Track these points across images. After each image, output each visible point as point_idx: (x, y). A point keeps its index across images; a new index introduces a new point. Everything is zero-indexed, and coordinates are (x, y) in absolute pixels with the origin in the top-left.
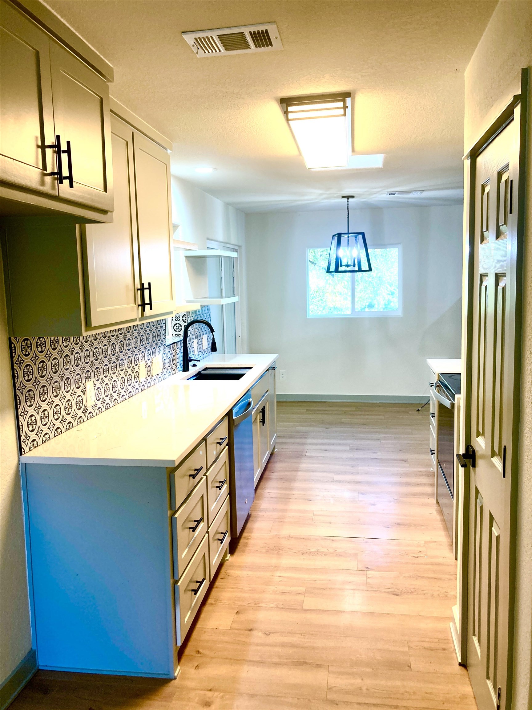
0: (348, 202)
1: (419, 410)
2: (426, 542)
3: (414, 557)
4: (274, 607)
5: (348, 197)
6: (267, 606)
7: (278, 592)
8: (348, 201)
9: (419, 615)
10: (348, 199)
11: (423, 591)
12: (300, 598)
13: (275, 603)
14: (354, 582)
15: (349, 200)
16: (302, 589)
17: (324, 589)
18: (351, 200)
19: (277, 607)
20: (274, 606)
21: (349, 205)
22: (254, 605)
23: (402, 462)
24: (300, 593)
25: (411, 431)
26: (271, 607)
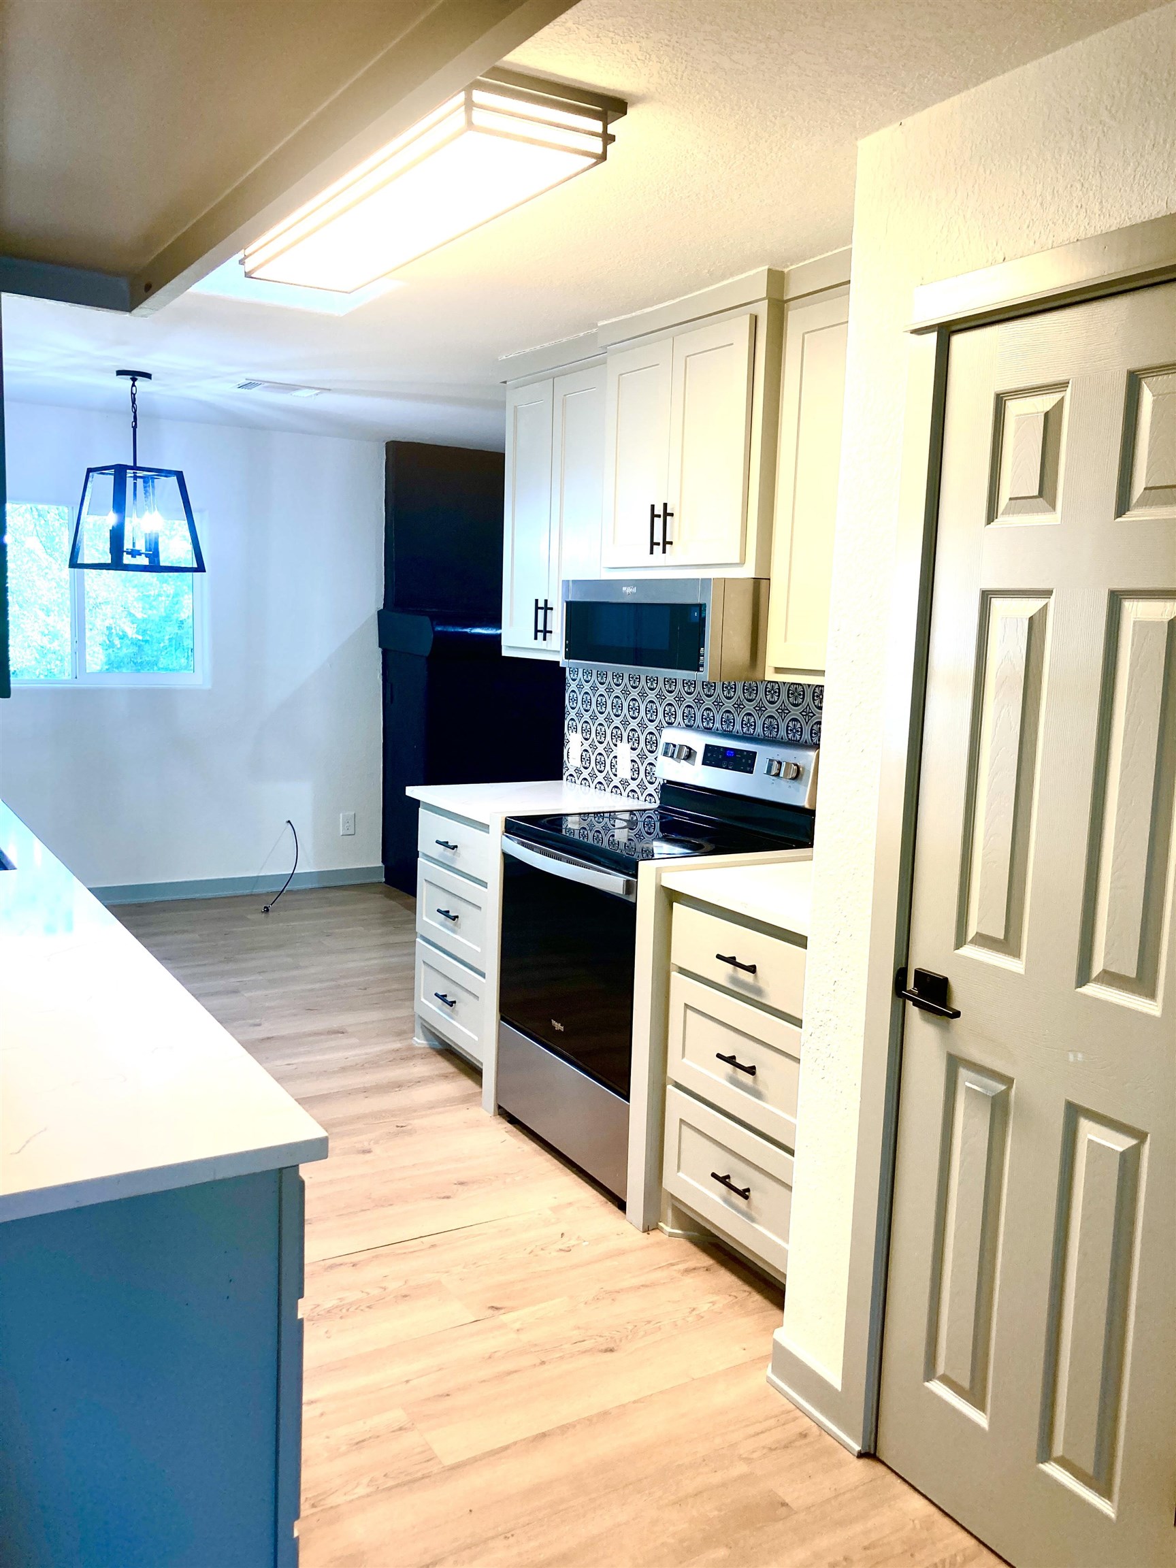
0: (134, 388)
1: (267, 910)
2: (555, 1209)
3: (561, 1250)
4: (372, 1492)
5: (134, 375)
6: (349, 1498)
7: (344, 1448)
8: (133, 385)
9: (693, 1379)
10: (134, 380)
11: (649, 1322)
12: (411, 1440)
13: (365, 1481)
14: (499, 1351)
15: (136, 383)
16: (397, 1416)
17: (448, 1395)
18: (140, 382)
19: (378, 1491)
20: (369, 1490)
21: (136, 396)
22: (314, 1510)
23: (336, 1035)
24: (401, 1429)
25: (289, 960)
26: (363, 1497)
